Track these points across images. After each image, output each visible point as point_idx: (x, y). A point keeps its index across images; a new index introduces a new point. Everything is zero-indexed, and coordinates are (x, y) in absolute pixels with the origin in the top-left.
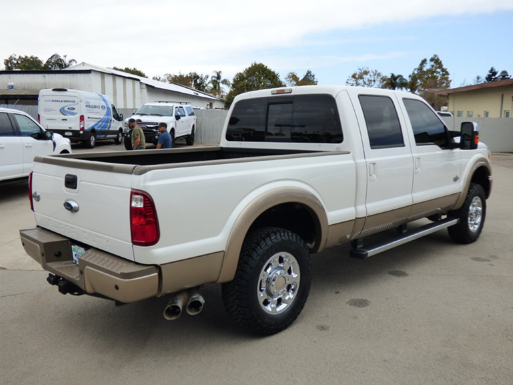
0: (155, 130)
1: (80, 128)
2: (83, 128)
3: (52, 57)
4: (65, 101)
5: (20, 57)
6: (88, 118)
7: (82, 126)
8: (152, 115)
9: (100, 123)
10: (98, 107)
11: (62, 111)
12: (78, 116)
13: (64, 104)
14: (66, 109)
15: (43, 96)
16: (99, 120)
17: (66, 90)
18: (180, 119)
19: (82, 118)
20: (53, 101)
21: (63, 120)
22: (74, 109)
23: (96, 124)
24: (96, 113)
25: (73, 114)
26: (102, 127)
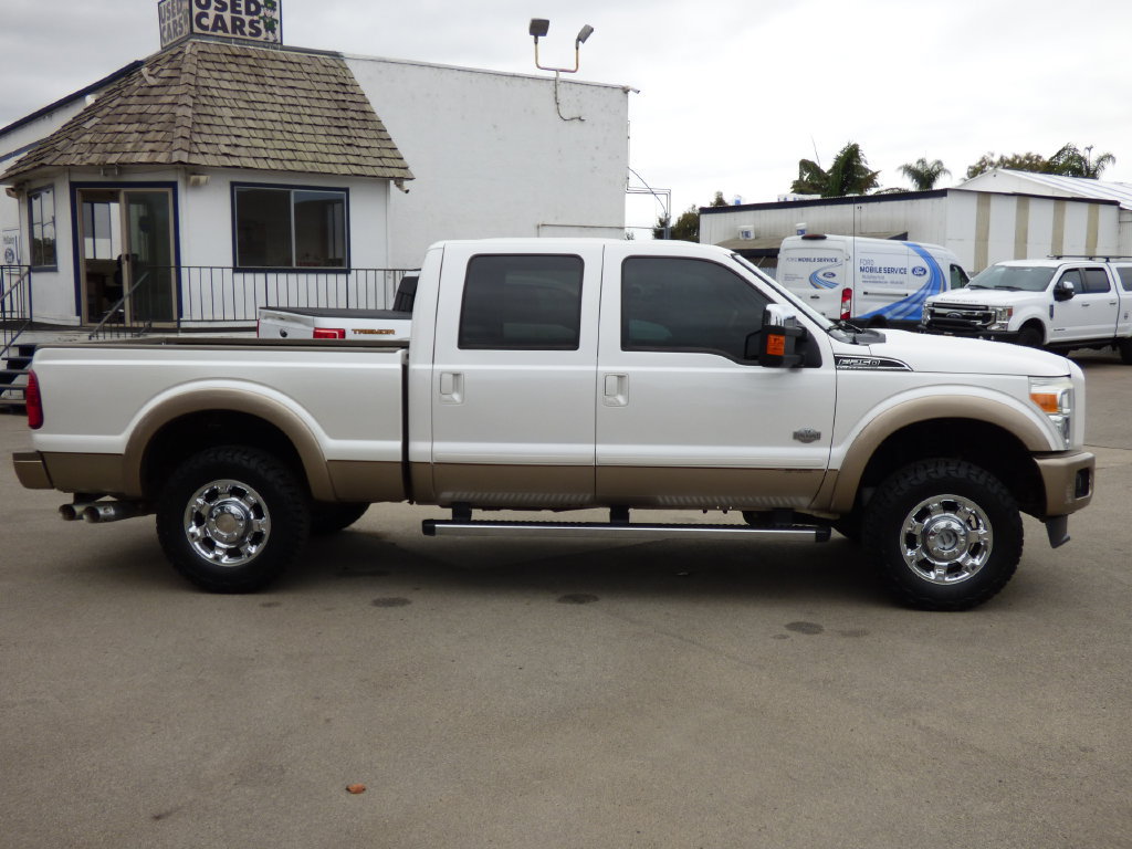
0: (979, 323)
1: (842, 316)
2: (848, 314)
3: (1059, 154)
4: (820, 260)
5: (1002, 159)
6: (865, 293)
7: (844, 311)
8: (998, 288)
9: (904, 306)
10: (903, 271)
11: (814, 281)
12: (838, 290)
13: (816, 266)
14: (820, 275)
15: (786, 250)
16: (902, 298)
17: (824, 238)
18: (1071, 297)
19: (847, 294)
20: (800, 260)
21: (812, 297)
22: (834, 275)
23: (889, 308)
24: (892, 282)
25: (832, 285)
26: (911, 315)
